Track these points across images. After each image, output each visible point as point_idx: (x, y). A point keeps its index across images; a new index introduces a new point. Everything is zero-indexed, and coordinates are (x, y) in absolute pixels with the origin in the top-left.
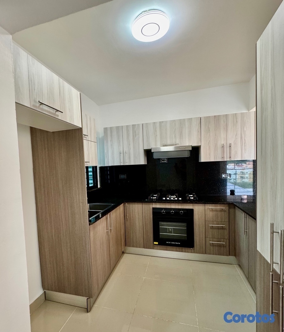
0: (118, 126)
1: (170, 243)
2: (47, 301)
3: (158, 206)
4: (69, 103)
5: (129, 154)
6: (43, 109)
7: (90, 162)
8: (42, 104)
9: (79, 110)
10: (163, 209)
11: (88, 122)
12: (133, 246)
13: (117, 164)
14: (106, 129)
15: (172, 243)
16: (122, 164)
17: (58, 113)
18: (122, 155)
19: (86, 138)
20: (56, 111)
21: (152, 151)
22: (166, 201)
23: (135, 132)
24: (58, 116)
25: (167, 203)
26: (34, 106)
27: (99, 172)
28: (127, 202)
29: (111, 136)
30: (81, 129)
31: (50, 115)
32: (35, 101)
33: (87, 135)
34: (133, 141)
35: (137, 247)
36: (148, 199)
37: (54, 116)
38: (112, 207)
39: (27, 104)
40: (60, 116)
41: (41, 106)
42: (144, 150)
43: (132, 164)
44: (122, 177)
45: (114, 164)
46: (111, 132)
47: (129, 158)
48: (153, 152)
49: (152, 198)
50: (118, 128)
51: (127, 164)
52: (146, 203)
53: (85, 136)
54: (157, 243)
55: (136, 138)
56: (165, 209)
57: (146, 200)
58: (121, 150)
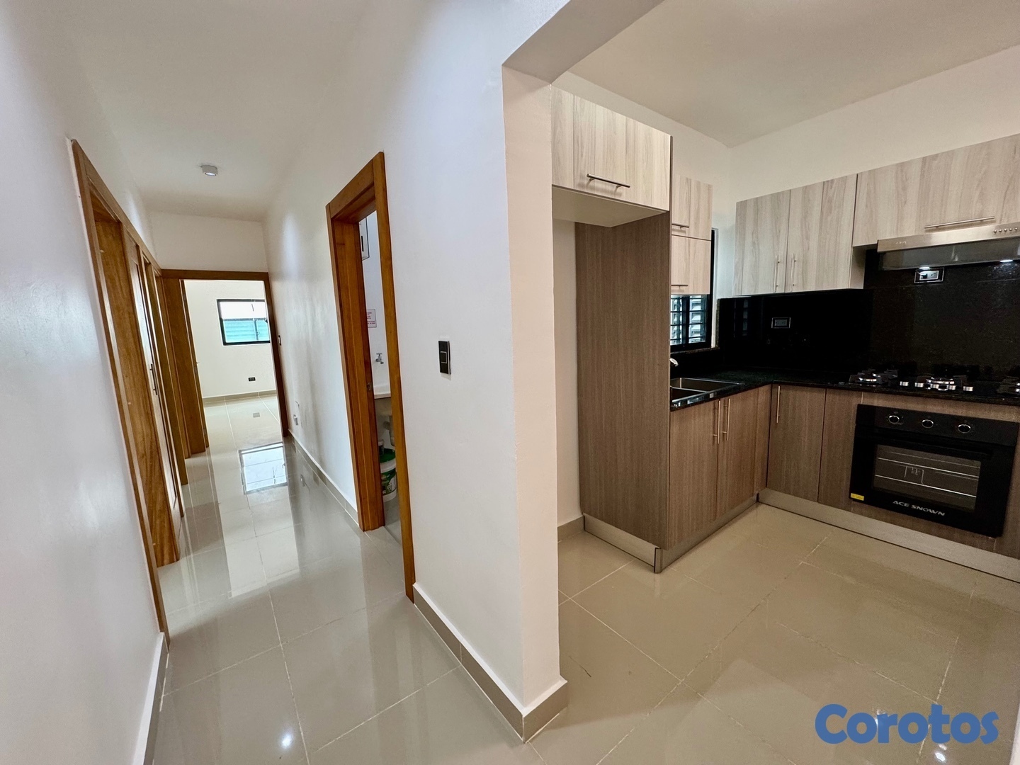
0: (778, 193)
1: (905, 505)
2: (586, 533)
3: (878, 401)
4: (645, 164)
5: (805, 262)
6: (593, 188)
7: (691, 285)
8: (592, 178)
9: (666, 176)
10: (896, 413)
11: (692, 196)
12: (787, 491)
13: (764, 289)
14: (742, 206)
15: (914, 507)
16: (780, 291)
17: (620, 190)
18: (781, 267)
19: (685, 232)
20: (617, 187)
21: (880, 250)
22: (912, 392)
23: (830, 201)
24: (620, 195)
25: (913, 395)
26: (581, 185)
27: (717, 311)
28: (780, 384)
29: (756, 222)
30: (667, 215)
31: (606, 196)
32: (582, 177)
33: (687, 225)
34: (821, 228)
35: (796, 494)
36: (846, 381)
37: (613, 197)
38: (734, 388)
39: (569, 184)
40: (625, 195)
41: (592, 183)
42: (854, 248)
43: (811, 288)
44: (779, 323)
45: (755, 292)
46: (757, 212)
47: (804, 273)
48: (884, 253)
49: (861, 379)
50: (776, 198)
51: (795, 290)
52: (838, 391)
53: (683, 229)
54: (862, 498)
55: (829, 218)
56: (901, 412)
57: (841, 383)
58: (782, 254)
